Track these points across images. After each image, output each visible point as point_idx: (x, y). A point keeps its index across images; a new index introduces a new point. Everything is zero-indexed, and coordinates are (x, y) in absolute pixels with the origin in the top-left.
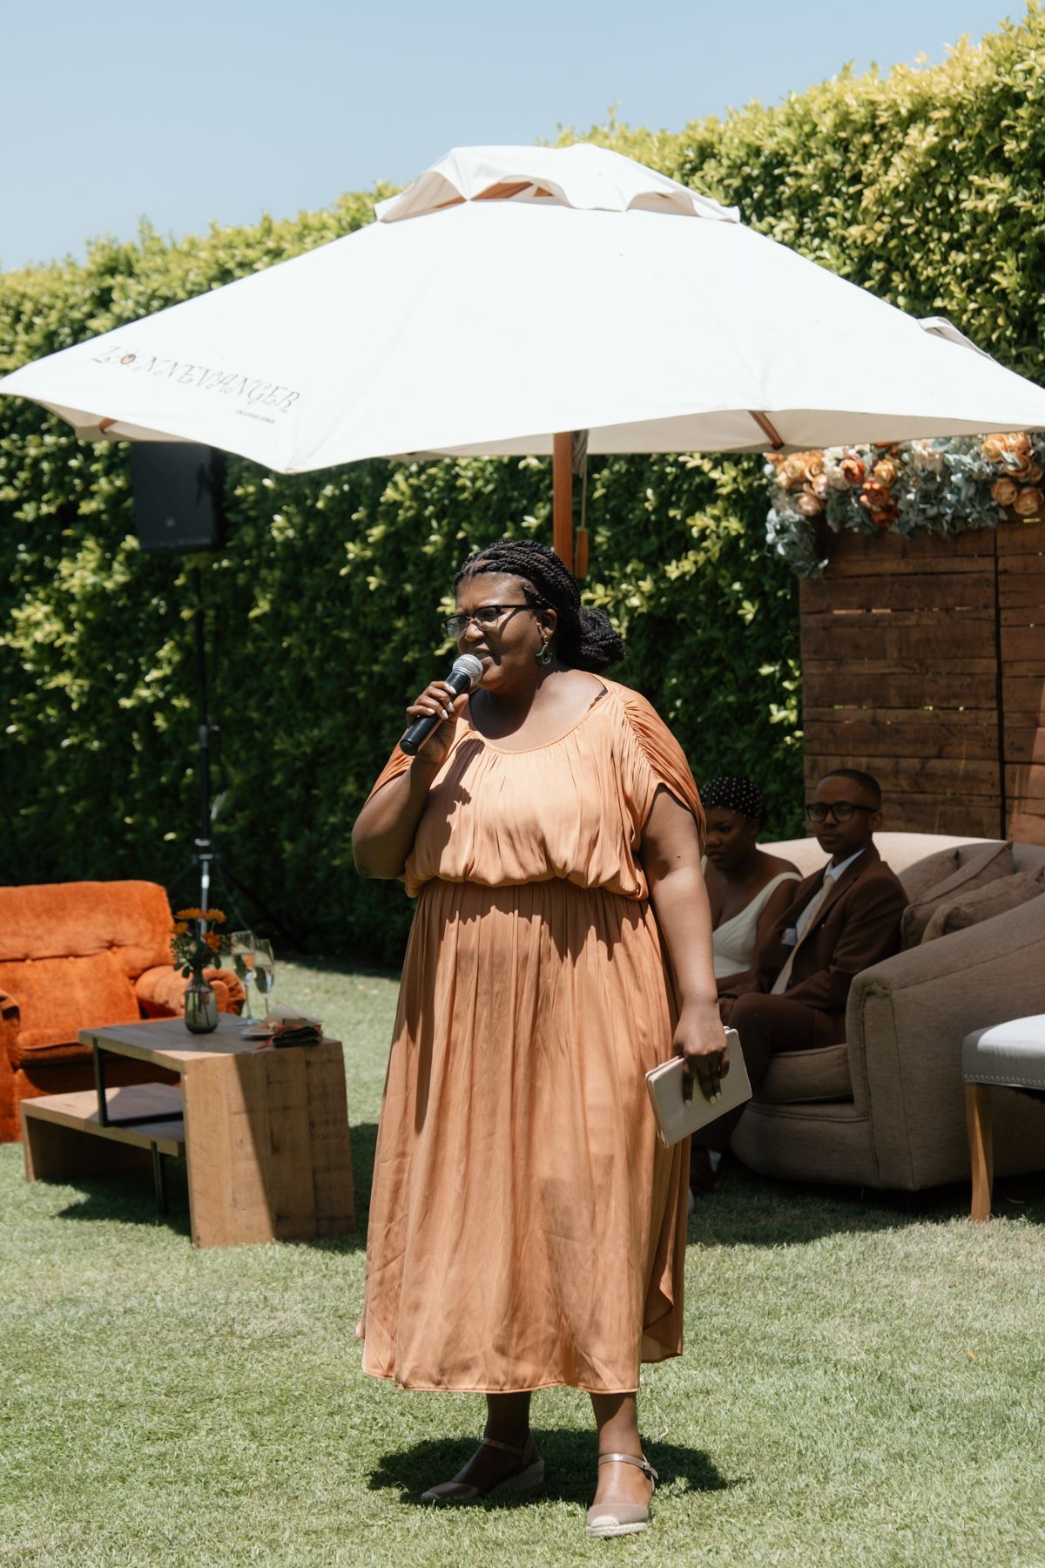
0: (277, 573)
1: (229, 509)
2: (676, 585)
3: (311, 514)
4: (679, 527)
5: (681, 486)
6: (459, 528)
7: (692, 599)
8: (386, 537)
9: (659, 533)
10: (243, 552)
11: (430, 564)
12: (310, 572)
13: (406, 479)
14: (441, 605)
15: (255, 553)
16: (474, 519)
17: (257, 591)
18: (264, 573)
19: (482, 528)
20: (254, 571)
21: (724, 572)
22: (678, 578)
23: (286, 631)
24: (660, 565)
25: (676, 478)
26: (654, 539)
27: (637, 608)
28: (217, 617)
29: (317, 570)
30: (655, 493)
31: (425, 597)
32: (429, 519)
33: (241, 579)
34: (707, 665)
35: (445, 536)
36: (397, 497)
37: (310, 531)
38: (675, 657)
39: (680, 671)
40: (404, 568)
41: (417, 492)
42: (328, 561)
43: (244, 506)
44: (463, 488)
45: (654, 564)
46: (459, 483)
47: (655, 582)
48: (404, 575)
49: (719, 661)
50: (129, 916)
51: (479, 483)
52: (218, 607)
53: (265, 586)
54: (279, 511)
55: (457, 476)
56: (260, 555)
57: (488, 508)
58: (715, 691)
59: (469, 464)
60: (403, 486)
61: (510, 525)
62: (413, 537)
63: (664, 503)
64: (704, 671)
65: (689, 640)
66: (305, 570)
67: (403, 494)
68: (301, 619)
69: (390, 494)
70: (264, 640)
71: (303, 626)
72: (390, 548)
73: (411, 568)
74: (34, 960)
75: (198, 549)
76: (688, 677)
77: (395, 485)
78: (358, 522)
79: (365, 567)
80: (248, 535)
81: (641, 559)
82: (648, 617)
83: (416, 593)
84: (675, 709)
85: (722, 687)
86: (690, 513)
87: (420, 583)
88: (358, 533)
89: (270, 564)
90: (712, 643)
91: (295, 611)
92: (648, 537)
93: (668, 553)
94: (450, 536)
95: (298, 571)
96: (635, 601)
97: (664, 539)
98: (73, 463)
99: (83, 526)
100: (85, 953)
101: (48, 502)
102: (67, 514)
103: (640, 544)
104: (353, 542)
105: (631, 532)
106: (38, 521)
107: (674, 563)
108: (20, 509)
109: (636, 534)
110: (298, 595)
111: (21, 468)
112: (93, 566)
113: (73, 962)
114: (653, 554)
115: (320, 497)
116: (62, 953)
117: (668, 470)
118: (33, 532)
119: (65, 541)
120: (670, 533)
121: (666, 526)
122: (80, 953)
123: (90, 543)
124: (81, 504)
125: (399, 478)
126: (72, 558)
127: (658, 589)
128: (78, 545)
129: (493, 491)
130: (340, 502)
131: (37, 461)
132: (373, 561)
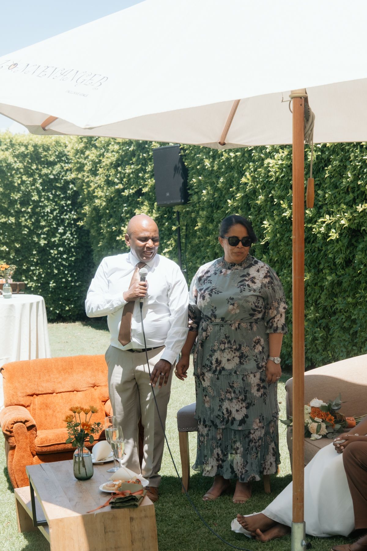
0: (205, 213)
1: (189, 189)
2: (361, 214)
3: (216, 189)
4: (362, 189)
5: (363, 171)
6: (270, 193)
8: (243, 197)
9: (353, 192)
10: (194, 205)
11: (259, 209)
12: (217, 212)
13: (250, 174)
14: (263, 224)
15: (197, 205)
16: (276, 189)
17: (198, 220)
18: (201, 213)
19: (279, 192)
20: (198, 212)
22: (362, 212)
23: (208, 235)
24: (354, 206)
25: (361, 167)
26: (351, 195)
27: (344, 224)
28: (186, 229)
29: (218, 211)
30: (352, 174)
31: (258, 221)
32: (259, 189)
33: (193, 215)
35: (265, 196)
36: (246, 181)
37: (215, 196)
38: (361, 246)
39: (363, 253)
40: (250, 210)
41: (254, 179)
42: (222, 207)
43: (194, 188)
44: (271, 176)
45: (351, 204)
46: (271, 173)
47: (351, 213)
48: (249, 213)
50: (103, 372)
51: (278, 174)
52: (187, 226)
53: (201, 217)
54: (205, 189)
55: (269, 171)
56: (200, 206)
57: (281, 184)
59: (274, 165)
60: (248, 176)
62: (253, 197)
63: (356, 178)
66: (215, 211)
67: (248, 179)
68: (213, 230)
69: (244, 180)
70: (202, 238)
71: (214, 233)
72: (244, 201)
73: (252, 209)
74: (57, 393)
75: (178, 204)
77: (246, 176)
78: (233, 192)
79: (236, 209)
80: (195, 198)
81: (346, 204)
82: (349, 228)
83: (254, 220)
84: (360, 269)
87: (256, 215)
88: (233, 197)
89: (203, 209)
91: (211, 227)
92: (349, 194)
93: (357, 201)
94: (267, 196)
95: (212, 212)
96: (343, 222)
97: (356, 194)
98: (140, 175)
99: (144, 197)
100: (81, 390)
101: (133, 189)
102: (139, 193)
103: (345, 197)
104: (231, 200)
105: (341, 192)
106: (129, 196)
107: (360, 205)
108: (124, 192)
109: (343, 193)
110: (212, 221)
111: (124, 177)
112: (146, 211)
113: (76, 394)
114: (350, 201)
115: (219, 183)
116: (70, 390)
117: (357, 164)
118: (128, 200)
119: (138, 203)
120: (358, 192)
121: (356, 189)
122: (79, 390)
123: (146, 203)
124: (143, 189)
125: (247, 174)
126: (140, 208)
127: (353, 216)
128: (142, 204)
129: (283, 177)
130: (226, 184)
131: (129, 175)
132: (238, 207)
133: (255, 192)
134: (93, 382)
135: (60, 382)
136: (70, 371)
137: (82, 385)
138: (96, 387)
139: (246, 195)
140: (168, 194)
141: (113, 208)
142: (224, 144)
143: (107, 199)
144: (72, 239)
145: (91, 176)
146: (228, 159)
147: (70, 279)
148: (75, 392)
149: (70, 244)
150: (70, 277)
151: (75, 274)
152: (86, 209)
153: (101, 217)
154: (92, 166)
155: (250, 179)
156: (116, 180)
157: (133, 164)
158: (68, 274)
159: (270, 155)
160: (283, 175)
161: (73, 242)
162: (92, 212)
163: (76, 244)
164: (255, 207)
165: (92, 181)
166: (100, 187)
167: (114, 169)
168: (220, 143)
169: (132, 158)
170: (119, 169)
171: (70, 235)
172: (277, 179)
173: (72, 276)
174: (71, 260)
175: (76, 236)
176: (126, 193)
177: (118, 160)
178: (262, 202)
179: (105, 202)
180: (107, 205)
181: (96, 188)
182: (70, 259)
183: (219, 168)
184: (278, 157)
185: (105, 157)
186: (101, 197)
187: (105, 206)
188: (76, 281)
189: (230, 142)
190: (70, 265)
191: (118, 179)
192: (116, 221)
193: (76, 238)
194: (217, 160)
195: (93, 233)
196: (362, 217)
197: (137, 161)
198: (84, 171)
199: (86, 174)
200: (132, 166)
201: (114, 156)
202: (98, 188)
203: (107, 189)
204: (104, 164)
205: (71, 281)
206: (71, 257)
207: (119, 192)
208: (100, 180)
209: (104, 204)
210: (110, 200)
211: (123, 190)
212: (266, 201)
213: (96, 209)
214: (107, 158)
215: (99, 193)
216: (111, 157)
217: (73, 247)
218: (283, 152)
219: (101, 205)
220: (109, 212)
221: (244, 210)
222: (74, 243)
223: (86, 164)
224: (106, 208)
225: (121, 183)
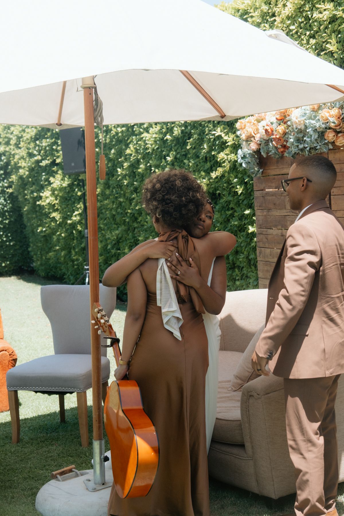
2: (215, 180)
3: (109, 160)
4: (215, 158)
5: (216, 143)
6: (149, 162)
7: (221, 186)
8: (129, 166)
9: (210, 161)
11: (142, 176)
13: (134, 146)
16: (153, 159)
19: (155, 162)
21: (232, 175)
22: (215, 178)
23: (106, 199)
24: (210, 173)
25: (214, 140)
29: (113, 179)
30: (207, 146)
32: (140, 159)
34: (228, 210)
36: (131, 152)
37: (109, 165)
40: (135, 177)
41: (137, 151)
42: (115, 175)
44: (149, 148)
45: (208, 172)
47: (208, 179)
48: (135, 179)
49: (232, 209)
51: (153, 146)
55: (147, 144)
57: (157, 155)
58: (231, 220)
59: (150, 139)
60: (132, 148)
61: (163, 160)
62: (136, 166)
63: (211, 150)
64: (227, 212)
65: (222, 201)
66: (111, 179)
67: (132, 151)
68: (110, 195)
69: (128, 151)
70: (102, 202)
71: (111, 197)
72: (131, 170)
73: (137, 177)
75: (82, 173)
76: (221, 214)
77: (130, 147)
78: (122, 162)
79: (124, 177)
81: (205, 171)
83: (139, 186)
85: (234, 218)
86: (219, 153)
87: (140, 182)
88: (121, 166)
90: (229, 202)
91: (108, 192)
92: (207, 163)
93: (212, 169)
94: (146, 165)
95: (109, 179)
97: (212, 163)
98: (54, 147)
99: (58, 167)
101: (48, 160)
102: (54, 163)
103: (204, 166)
104: (120, 168)
105: (201, 161)
106: (46, 166)
107: (214, 172)
108: (41, 162)
109: (203, 162)
110: (109, 187)
111: (42, 150)
112: (60, 179)
114: (208, 169)
115: (111, 154)
117: (211, 137)
118: (46, 169)
119: (54, 172)
120: (213, 161)
121: (212, 159)
123: (60, 172)
124: (57, 160)
125: (131, 146)
126: (54, 177)
127: (210, 182)
128: (56, 173)
129: (158, 148)
130: (117, 155)
131: (46, 147)
132: (126, 175)
133: (138, 162)
139: (132, 164)
140: (73, 164)
141: (34, 176)
142: (61, 125)
143: (29, 169)
144: (6, 204)
145: (16, 149)
146: (117, 133)
147: (5, 239)
149: (3, 209)
150: (5, 237)
151: (9, 235)
152: (13, 178)
153: (26, 185)
154: (17, 140)
155: (134, 150)
156: (35, 152)
157: (47, 138)
158: (3, 234)
159: (147, 130)
160: (157, 147)
161: (6, 207)
162: (18, 180)
163: (9, 209)
164: (139, 174)
165: (17, 154)
166: (24, 159)
167: (33, 142)
168: (57, 124)
169: (47, 133)
170: (38, 142)
171: (3, 201)
172: (153, 150)
173: (7, 236)
174: (5, 223)
175: (9, 202)
176: (44, 163)
177: (36, 135)
178: (143, 170)
179: (28, 171)
180: (30, 174)
181: (20, 159)
182: (4, 221)
183: (111, 141)
184: (152, 131)
185: (26, 132)
186: (24, 167)
187: (27, 175)
188: (10, 241)
189: (66, 123)
190: (4, 227)
191: (37, 151)
192: (38, 188)
193: (9, 203)
194: (109, 134)
195: (20, 198)
196: (217, 182)
197: (51, 135)
198: (11, 145)
199: (12, 147)
200: (48, 140)
201: (33, 131)
202: (22, 160)
203: (29, 160)
204: (25, 138)
205: (6, 241)
206: (5, 220)
207: (38, 162)
208: (23, 152)
209: (27, 173)
210: (31, 170)
211: (41, 161)
212: (146, 169)
213: (21, 177)
214: (28, 133)
215: (22, 164)
216: (31, 132)
217: (7, 211)
218: (156, 127)
219: (25, 174)
220: (32, 180)
221: (131, 177)
222: (8, 207)
223: (12, 139)
224: (29, 176)
225: (39, 155)
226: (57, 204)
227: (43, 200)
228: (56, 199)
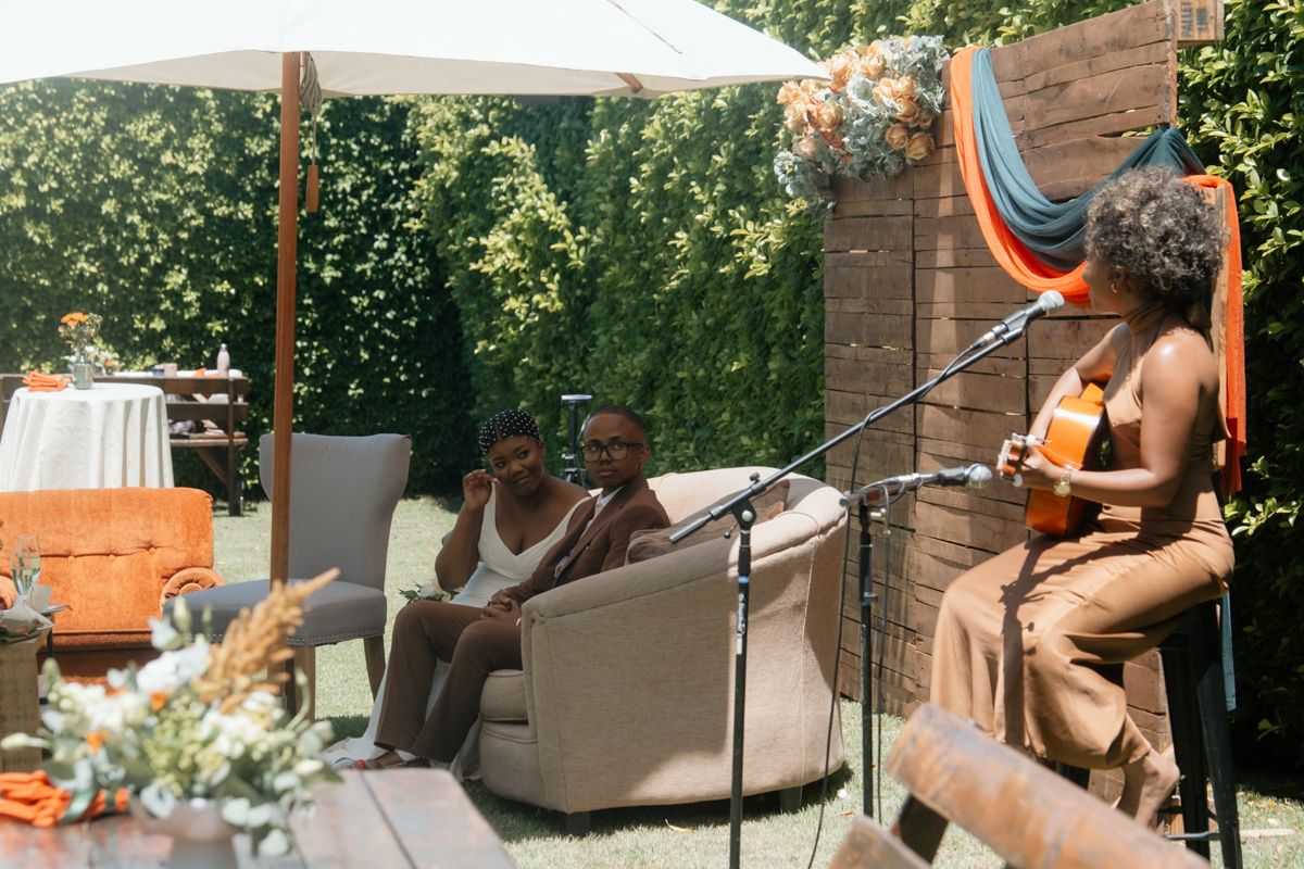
22: (796, 216)
36: (653, 136)
37: (618, 167)
41: (666, 132)
48: (667, 210)
51: (694, 123)
55: (682, 116)
60: (657, 125)
67: (656, 132)
69: (649, 132)
72: (656, 184)
73: (671, 203)
78: (638, 159)
82: (784, 254)
88: (637, 172)
94: (681, 171)
100: (123, 552)
113: (112, 561)
115: (619, 137)
116: (102, 551)
122: (120, 552)
133: (668, 162)
134: (148, 538)
135: (83, 536)
136: (103, 514)
137: (125, 543)
138: (152, 549)
139: (657, 168)
141: (475, 186)
143: (462, 163)
144: (412, 269)
147: (403, 378)
148: (112, 557)
149: (404, 281)
150: (405, 372)
151: (419, 365)
152: (419, 186)
153: (455, 209)
155: (660, 131)
158: (398, 363)
160: (701, 126)
161: (413, 277)
162: (435, 195)
163: (422, 282)
166: (449, 131)
171: (404, 258)
172: (693, 133)
173: (409, 369)
174: (408, 326)
175: (421, 260)
176: (494, 148)
178: (676, 187)
179: (457, 168)
180: (462, 178)
181: (438, 131)
182: (405, 322)
186: (449, 156)
187: (456, 179)
188: (420, 385)
190: (404, 339)
192: (481, 221)
193: (422, 265)
195: (441, 251)
202: (443, 133)
203: (462, 136)
205: (408, 384)
206: (409, 317)
207: (481, 142)
209: (455, 174)
210: (466, 166)
212: (681, 184)
213: (440, 186)
215: (444, 145)
217: (413, 289)
219: (449, 178)
220: (468, 197)
222: (419, 278)
224: (459, 185)
225: (485, 121)
226: (525, 271)
227: (487, 258)
228: (522, 259)
